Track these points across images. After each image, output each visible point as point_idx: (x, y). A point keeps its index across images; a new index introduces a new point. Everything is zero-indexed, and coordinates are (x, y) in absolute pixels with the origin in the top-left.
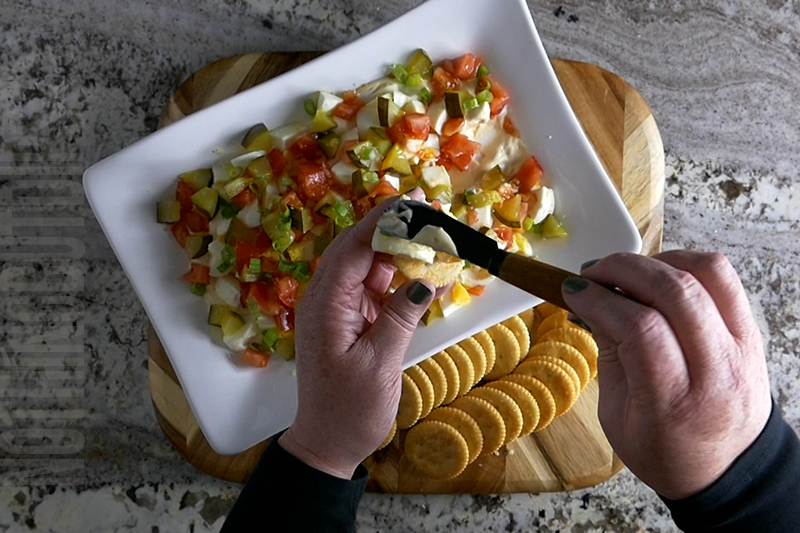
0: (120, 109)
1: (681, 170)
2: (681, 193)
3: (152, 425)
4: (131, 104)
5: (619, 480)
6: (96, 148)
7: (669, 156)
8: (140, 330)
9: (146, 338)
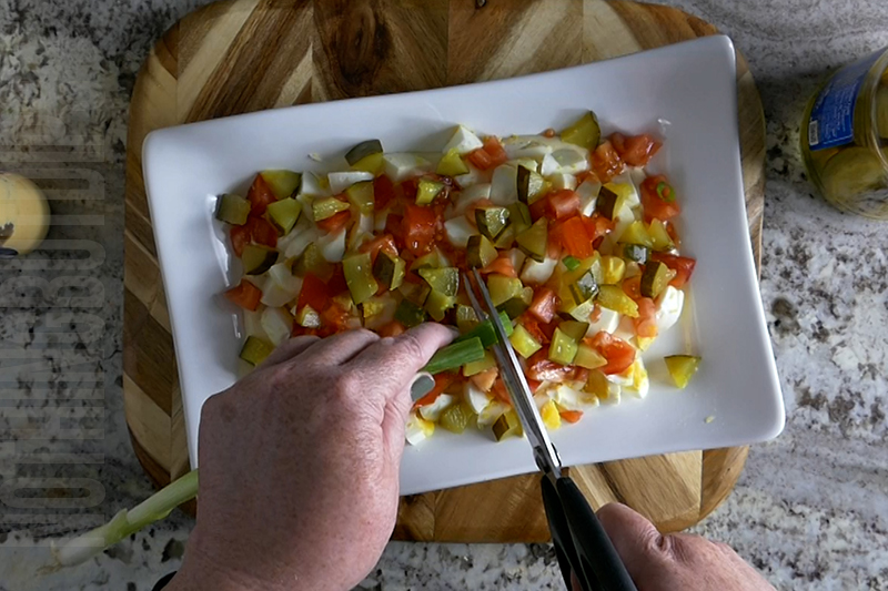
0: (88, 64)
1: (786, 139)
2: (785, 168)
3: (128, 457)
4: (101, 58)
5: (708, 525)
6: (59, 112)
7: (771, 122)
8: (113, 339)
9: (120, 349)
